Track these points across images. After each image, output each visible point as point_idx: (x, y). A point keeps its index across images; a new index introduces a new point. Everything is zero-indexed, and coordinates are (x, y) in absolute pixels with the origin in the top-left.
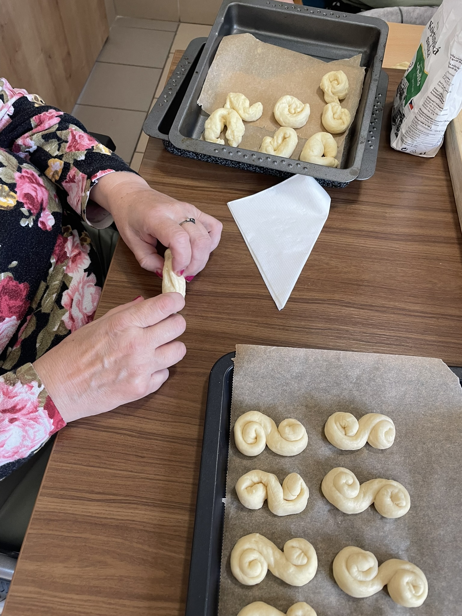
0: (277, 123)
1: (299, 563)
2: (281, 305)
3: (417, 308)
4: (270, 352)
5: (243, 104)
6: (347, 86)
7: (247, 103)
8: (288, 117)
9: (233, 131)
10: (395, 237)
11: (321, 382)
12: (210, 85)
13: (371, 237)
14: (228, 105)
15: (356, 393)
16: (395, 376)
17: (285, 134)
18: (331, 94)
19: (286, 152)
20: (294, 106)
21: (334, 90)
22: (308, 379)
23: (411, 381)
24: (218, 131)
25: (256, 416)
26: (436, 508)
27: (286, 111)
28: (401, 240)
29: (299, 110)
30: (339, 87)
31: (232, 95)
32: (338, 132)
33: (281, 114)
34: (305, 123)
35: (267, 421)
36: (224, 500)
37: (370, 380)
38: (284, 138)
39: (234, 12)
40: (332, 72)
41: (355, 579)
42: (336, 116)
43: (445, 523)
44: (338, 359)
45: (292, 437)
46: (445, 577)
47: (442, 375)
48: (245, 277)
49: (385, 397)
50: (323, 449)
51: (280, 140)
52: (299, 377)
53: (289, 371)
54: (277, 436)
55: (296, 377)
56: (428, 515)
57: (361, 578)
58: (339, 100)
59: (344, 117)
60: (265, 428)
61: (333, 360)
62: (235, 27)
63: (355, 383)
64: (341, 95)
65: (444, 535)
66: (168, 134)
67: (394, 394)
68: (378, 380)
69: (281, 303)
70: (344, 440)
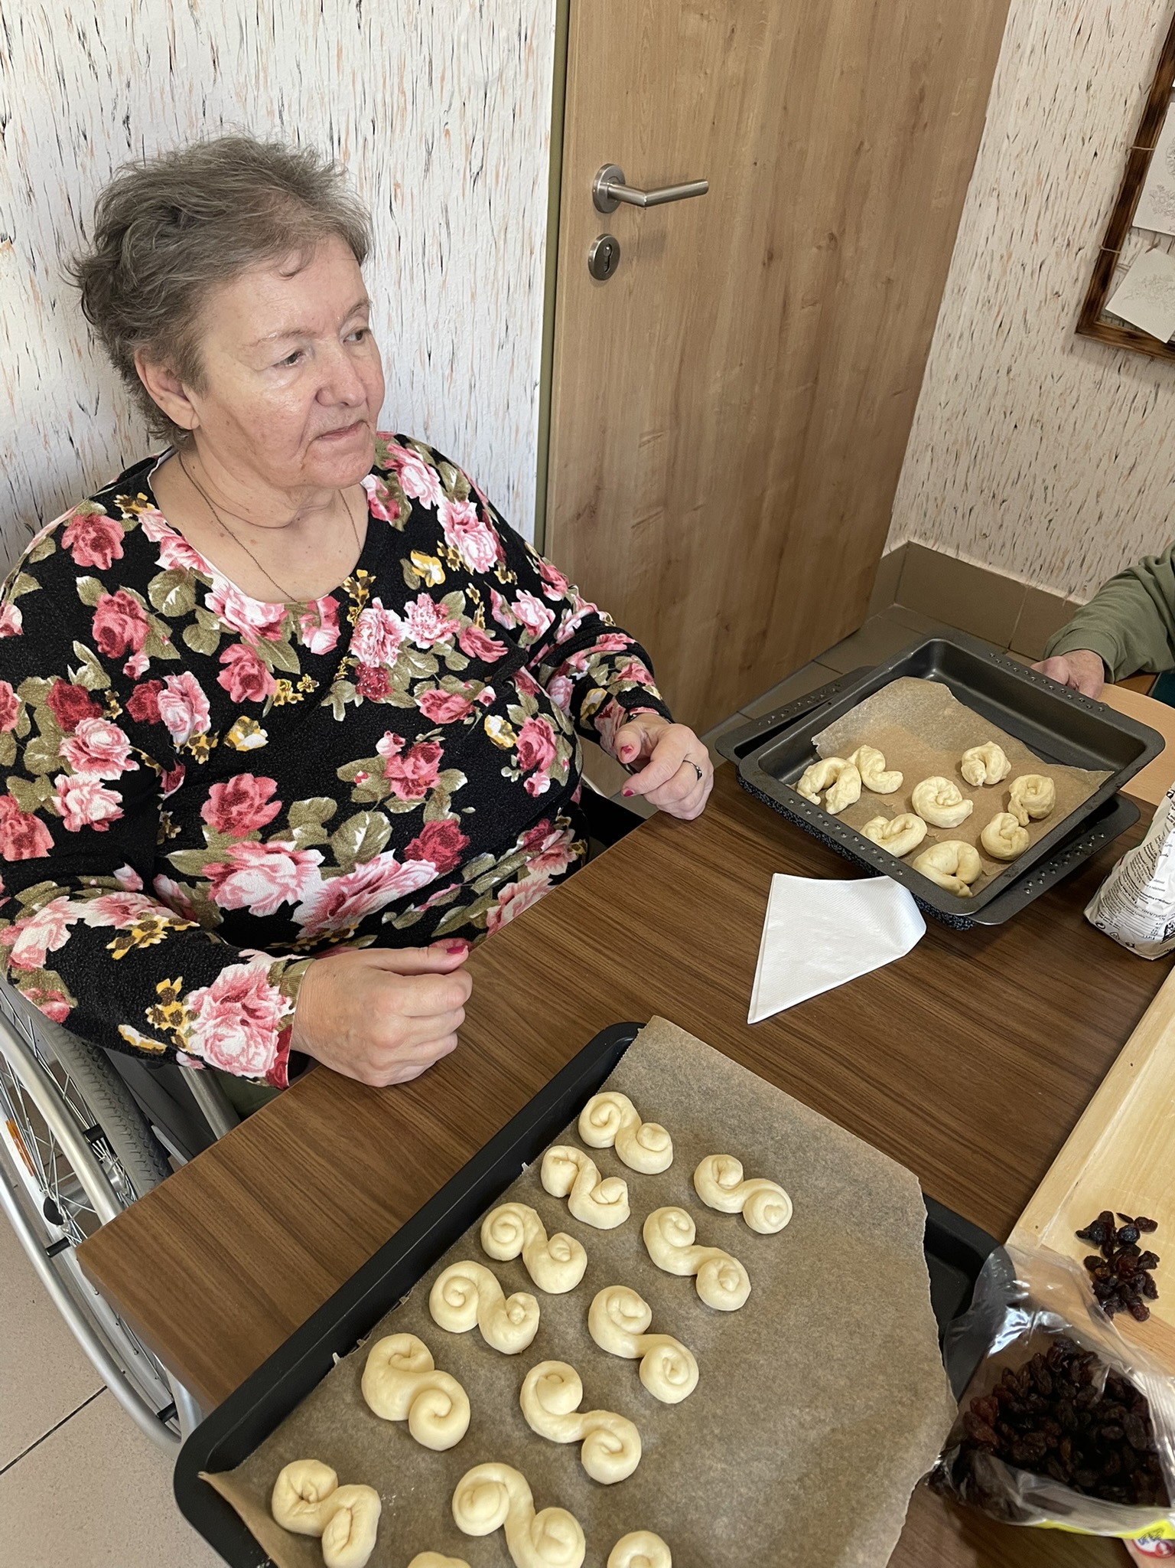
0: (911, 809)
1: (558, 1255)
2: (754, 1017)
3: (953, 1124)
4: (687, 1042)
5: (873, 764)
6: (1048, 801)
7: (881, 766)
8: (929, 805)
9: (837, 792)
10: (995, 1027)
11: (733, 1116)
12: (845, 726)
13: (956, 1009)
14: (853, 759)
15: (771, 1156)
16: (837, 1161)
17: (907, 822)
18: (1019, 806)
19: (896, 848)
20: (945, 795)
21: (1024, 801)
22: (719, 1103)
23: (856, 1181)
24: (819, 785)
25: (621, 1100)
26: (776, 1333)
27: (931, 797)
28: (1001, 1036)
29: (950, 802)
30: (1032, 798)
31: (865, 748)
32: (997, 856)
33: (920, 797)
34: (955, 825)
35: (631, 1113)
36: (524, 1165)
37: (800, 1148)
38: (904, 828)
39: (937, 652)
40: (1037, 776)
41: (609, 1315)
42: (1003, 832)
43: (775, 1354)
44: (772, 1099)
45: (647, 1142)
46: (727, 1407)
47: (904, 1197)
48: (732, 964)
49: (807, 1182)
50: (682, 1189)
51: (897, 828)
52: (708, 1094)
53: (699, 1080)
54: (632, 1133)
55: (705, 1093)
56: (759, 1334)
57: (617, 1318)
58: (1030, 817)
59: (1016, 838)
60: (624, 1118)
61: (764, 1096)
62: (934, 670)
63: (777, 1142)
64: (1035, 811)
65: (762, 1365)
66: (742, 757)
67: (822, 1184)
68: (811, 1155)
69: (757, 1014)
70: (709, 1184)
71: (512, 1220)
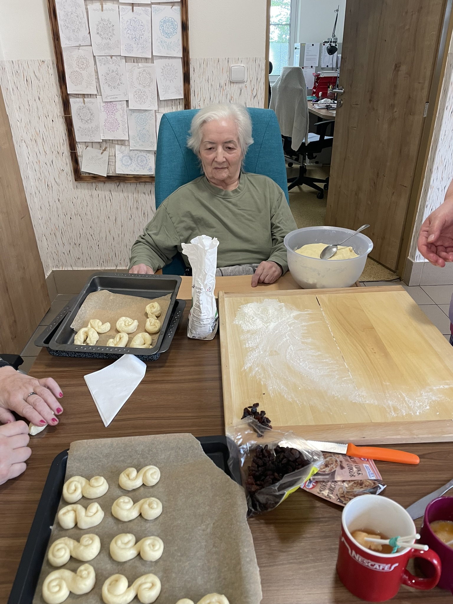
0: (118, 332)
1: (87, 543)
2: (107, 423)
4: (90, 443)
5: (98, 324)
6: (159, 309)
7: (100, 323)
8: (124, 328)
9: (90, 339)
11: (121, 457)
12: (80, 317)
14: (89, 326)
15: (142, 460)
16: (164, 446)
17: (120, 336)
18: (151, 314)
19: (122, 345)
20: (127, 322)
21: (152, 312)
22: (113, 456)
23: (173, 448)
24: (82, 340)
25: (77, 478)
26: (178, 511)
27: (123, 325)
29: (130, 323)
30: (154, 310)
31: (91, 321)
32: (154, 332)
33: (120, 327)
34: (135, 330)
35: (83, 480)
36: (51, 527)
37: (149, 450)
38: (120, 338)
39: (97, 281)
40: (151, 304)
41: (119, 548)
42: (152, 324)
43: (182, 517)
44: (131, 442)
45: (96, 484)
46: (177, 545)
47: (190, 442)
48: (87, 413)
49: (158, 459)
50: (117, 492)
51: (118, 339)
52: (107, 456)
53: (101, 453)
54: (88, 486)
56: (173, 515)
57: (123, 546)
58: (156, 317)
59: (156, 324)
60: (81, 483)
61: (128, 443)
62: (99, 288)
63: (141, 454)
64: (157, 314)
65: (180, 523)
66: (48, 343)
67: (163, 457)
68: (154, 450)
70: (127, 482)
71: (60, 546)
